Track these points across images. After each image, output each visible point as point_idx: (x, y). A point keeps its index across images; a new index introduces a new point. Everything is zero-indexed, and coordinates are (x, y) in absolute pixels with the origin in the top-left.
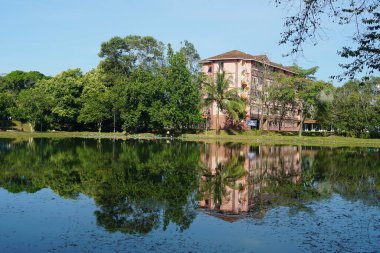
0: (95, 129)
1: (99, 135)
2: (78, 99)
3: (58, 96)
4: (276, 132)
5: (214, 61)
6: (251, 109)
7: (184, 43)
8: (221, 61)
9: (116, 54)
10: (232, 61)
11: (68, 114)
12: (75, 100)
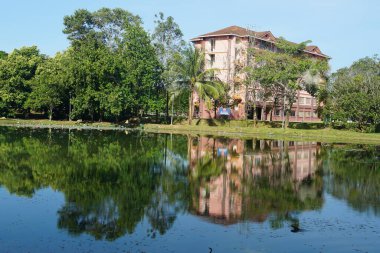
0: (45, 117)
1: (50, 124)
2: (29, 82)
3: (3, 77)
4: (267, 123)
5: (205, 39)
6: (247, 95)
7: (159, 16)
8: (213, 39)
9: (81, 30)
10: (224, 37)
11: (15, 98)
12: (26, 83)
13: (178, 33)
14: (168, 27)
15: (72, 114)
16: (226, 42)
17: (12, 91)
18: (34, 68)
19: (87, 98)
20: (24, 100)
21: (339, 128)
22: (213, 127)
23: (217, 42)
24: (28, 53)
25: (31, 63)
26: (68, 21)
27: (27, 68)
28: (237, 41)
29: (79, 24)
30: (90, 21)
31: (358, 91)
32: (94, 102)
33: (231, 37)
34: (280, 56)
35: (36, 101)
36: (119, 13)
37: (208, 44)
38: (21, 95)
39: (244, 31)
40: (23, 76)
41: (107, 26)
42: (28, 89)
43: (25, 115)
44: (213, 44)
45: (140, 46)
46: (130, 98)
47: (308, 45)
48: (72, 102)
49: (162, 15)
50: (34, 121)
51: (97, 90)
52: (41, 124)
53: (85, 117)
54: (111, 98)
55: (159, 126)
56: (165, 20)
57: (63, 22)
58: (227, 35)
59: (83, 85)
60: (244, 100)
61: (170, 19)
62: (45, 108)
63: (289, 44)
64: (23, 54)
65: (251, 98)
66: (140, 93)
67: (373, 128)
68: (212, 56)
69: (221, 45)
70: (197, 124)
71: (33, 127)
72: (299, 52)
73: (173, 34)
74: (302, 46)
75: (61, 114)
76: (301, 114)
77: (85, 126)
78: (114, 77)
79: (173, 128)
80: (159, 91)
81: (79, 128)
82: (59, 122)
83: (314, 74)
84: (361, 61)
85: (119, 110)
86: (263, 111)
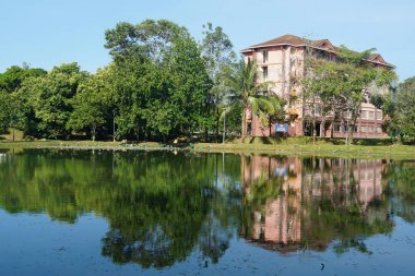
0: (88, 138)
1: (92, 145)
2: (70, 101)
3: (43, 97)
5: (257, 50)
6: (304, 110)
7: (207, 27)
8: (265, 49)
9: (124, 43)
10: (278, 48)
11: (56, 118)
12: (68, 101)
13: (228, 44)
14: (217, 38)
15: (116, 134)
16: (279, 53)
17: (52, 111)
18: (75, 86)
19: (133, 117)
20: (66, 120)
21: (410, 144)
22: (269, 146)
23: (270, 53)
24: (69, 70)
25: (72, 80)
26: (109, 35)
27: (68, 85)
28: (292, 51)
29: (122, 38)
30: (133, 34)
32: (140, 121)
33: (285, 47)
34: (341, 66)
35: (79, 121)
36: (165, 25)
37: (260, 55)
38: (62, 115)
39: (299, 40)
40: (64, 94)
41: (151, 39)
42: (70, 109)
43: (66, 136)
44: (265, 55)
45: (190, 61)
46: (180, 115)
47: (372, 52)
48: (116, 120)
49: (210, 25)
51: (143, 106)
52: (85, 145)
53: (130, 137)
54: (159, 116)
55: (210, 145)
56: (214, 31)
58: (281, 45)
59: (128, 103)
60: (300, 116)
61: (219, 30)
62: (87, 129)
63: (351, 53)
64: (64, 71)
65: (309, 112)
66: (189, 111)
68: (265, 68)
69: (274, 56)
70: (251, 142)
72: (363, 61)
73: (222, 46)
74: (366, 55)
75: (104, 135)
76: (363, 129)
77: (131, 147)
78: (162, 94)
79: (225, 147)
80: (208, 107)
81: (124, 149)
82: (103, 143)
83: (380, 85)
85: (168, 129)
86: (322, 127)
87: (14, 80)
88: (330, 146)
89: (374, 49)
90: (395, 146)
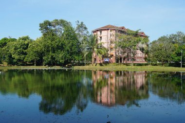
0: (33, 65)
1: (35, 68)
2: (26, 51)
3: (15, 49)
5: (97, 30)
6: (116, 53)
8: (101, 30)
9: (47, 29)
11: (20, 58)
12: (25, 51)
13: (86, 28)
14: (82, 26)
15: (44, 63)
16: (106, 31)
17: (19, 55)
18: (28, 44)
19: (50, 57)
20: (24, 58)
21: (154, 65)
22: (102, 67)
23: (103, 32)
24: (25, 39)
25: (26, 42)
26: (41, 25)
27: (24, 44)
28: (111, 31)
29: (46, 26)
30: (50, 25)
31: (161, 50)
32: (53, 58)
33: (108, 29)
34: (129, 37)
35: (29, 58)
36: (62, 21)
37: (99, 33)
38: (23, 56)
39: (113, 27)
40: (23, 48)
41: (57, 27)
42: (25, 54)
43: (24, 64)
44: (101, 32)
45: (71, 35)
46: (68, 56)
47: (139, 31)
48: (44, 58)
50: (28, 67)
51: (54, 53)
52: (31, 68)
53: (49, 64)
55: (80, 67)
56: (80, 24)
57: (39, 26)
58: (107, 29)
59: (48, 51)
60: (114, 55)
61: (82, 23)
62: (33, 61)
63: (131, 31)
64: (23, 39)
65: (117, 54)
66: (71, 54)
67: (168, 64)
68: (101, 37)
69: (104, 33)
70: (96, 65)
71: (28, 69)
72: (136, 34)
74: (137, 32)
75: (39, 63)
76: (138, 60)
77: (49, 68)
78: (61, 47)
79: (86, 68)
80: (79, 53)
81: (47, 69)
82: (39, 67)
83: (143, 43)
84: (162, 37)
85: (63, 61)
86: (122, 59)
87: (4, 43)
88: (125, 67)
89: (140, 30)
90: (149, 66)
